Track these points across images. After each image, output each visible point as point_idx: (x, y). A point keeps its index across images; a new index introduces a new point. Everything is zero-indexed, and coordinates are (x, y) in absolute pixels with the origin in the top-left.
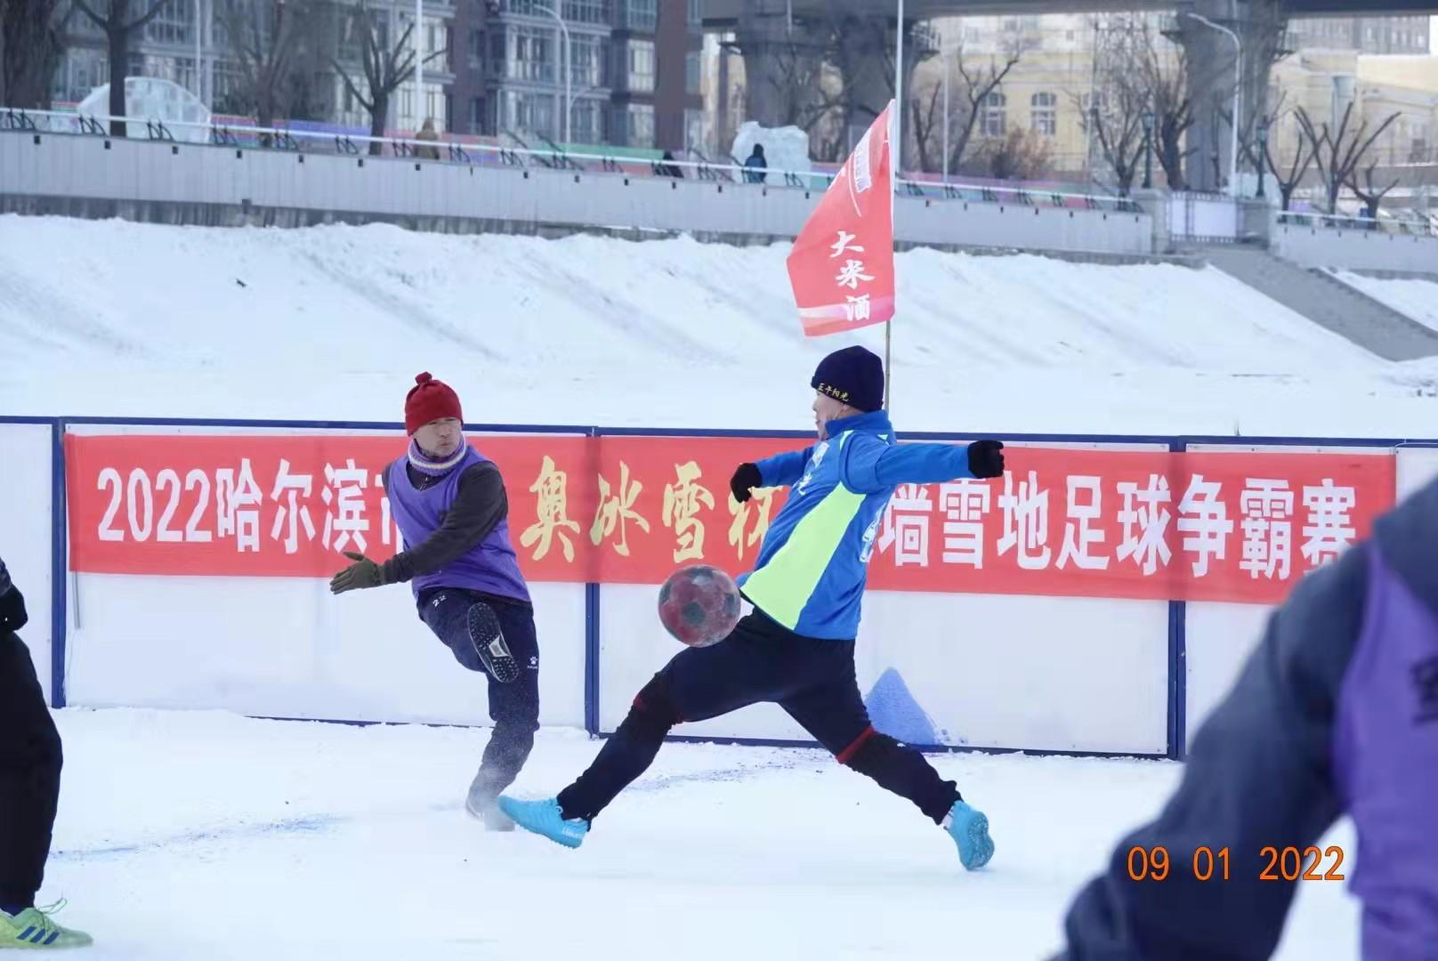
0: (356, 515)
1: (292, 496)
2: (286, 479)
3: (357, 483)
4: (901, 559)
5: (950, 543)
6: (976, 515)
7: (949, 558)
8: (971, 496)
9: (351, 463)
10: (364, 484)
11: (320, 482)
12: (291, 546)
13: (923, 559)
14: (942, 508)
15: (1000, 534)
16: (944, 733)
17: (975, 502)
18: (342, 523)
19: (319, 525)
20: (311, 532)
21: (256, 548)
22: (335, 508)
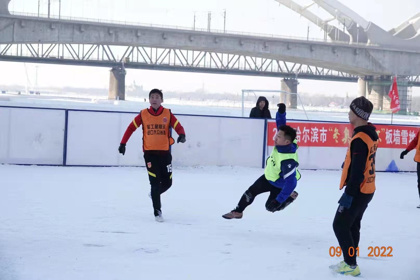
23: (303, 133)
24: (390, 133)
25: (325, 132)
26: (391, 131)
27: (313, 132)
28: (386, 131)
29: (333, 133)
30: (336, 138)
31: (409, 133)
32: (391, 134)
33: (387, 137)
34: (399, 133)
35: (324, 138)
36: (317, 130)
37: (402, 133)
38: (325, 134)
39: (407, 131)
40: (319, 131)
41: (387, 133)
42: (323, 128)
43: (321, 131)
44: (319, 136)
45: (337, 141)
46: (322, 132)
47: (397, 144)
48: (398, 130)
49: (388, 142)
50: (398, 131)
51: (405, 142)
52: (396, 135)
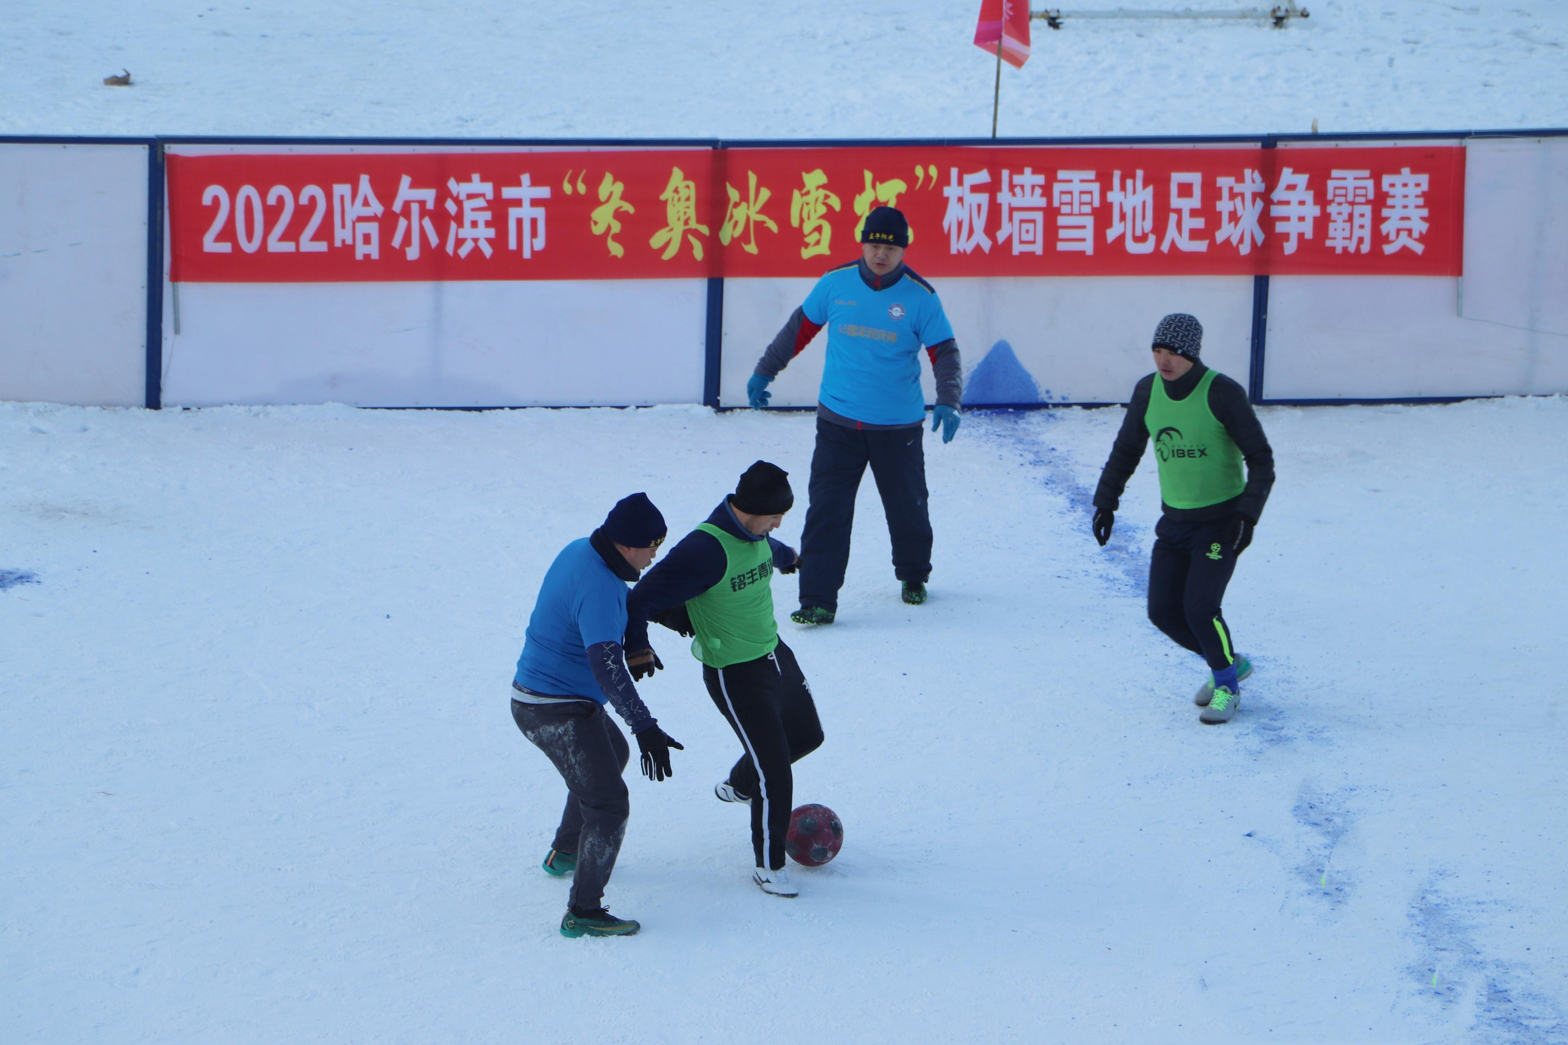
0: (481, 224)
1: (415, 209)
2: (406, 191)
3: (483, 195)
4: (1017, 249)
5: (1062, 234)
6: (1087, 209)
7: (1061, 246)
8: (1082, 193)
9: (476, 177)
10: (490, 196)
11: (443, 194)
12: (413, 253)
13: (1038, 249)
14: (1056, 204)
15: (1109, 224)
16: (1048, 392)
17: (1086, 198)
18: (467, 232)
19: (443, 234)
20: (434, 240)
21: (375, 255)
22: (459, 219)
23: (397, 207)
24: (975, 189)
25: (535, 203)
26: (983, 176)
27: (459, 203)
28: (944, 180)
29: (592, 201)
30: (609, 228)
31: (1106, 187)
32: (983, 198)
33: (953, 215)
34: (1038, 191)
35: (534, 234)
36: (488, 189)
37: (1057, 188)
38: (540, 213)
39: (1091, 175)
40: (497, 192)
41: (951, 191)
42: (525, 178)
43: (508, 192)
44: (499, 221)
45: (616, 249)
46: (518, 203)
47: (1022, 254)
48: (1028, 170)
49: (959, 245)
50: (1029, 178)
51: (1083, 240)
52: (1017, 202)
